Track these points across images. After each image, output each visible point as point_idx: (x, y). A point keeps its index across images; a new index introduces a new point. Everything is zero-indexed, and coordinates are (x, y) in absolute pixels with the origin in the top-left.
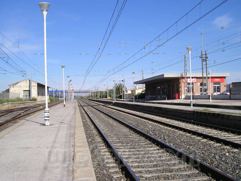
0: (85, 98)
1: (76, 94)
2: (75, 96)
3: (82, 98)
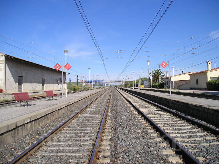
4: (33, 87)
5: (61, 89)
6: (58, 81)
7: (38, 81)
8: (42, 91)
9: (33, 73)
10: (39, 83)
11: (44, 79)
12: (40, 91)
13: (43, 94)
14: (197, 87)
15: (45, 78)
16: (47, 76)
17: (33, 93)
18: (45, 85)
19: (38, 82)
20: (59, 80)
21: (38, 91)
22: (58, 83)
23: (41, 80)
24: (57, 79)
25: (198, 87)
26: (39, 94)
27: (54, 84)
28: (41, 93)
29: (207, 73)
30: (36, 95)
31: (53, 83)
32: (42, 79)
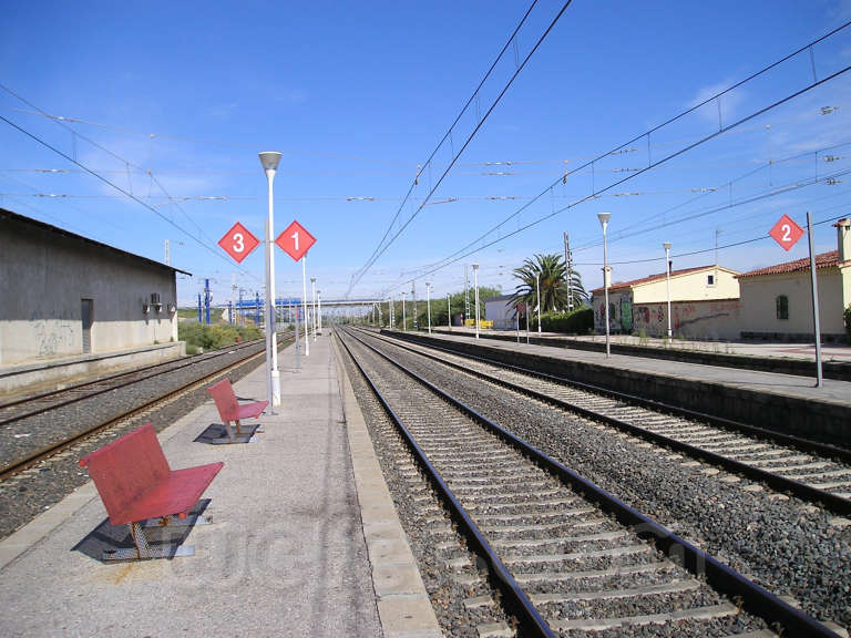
0: (355, 322)
1: (329, 311)
2: (324, 318)
3: (346, 322)
4: (43, 341)
5: (156, 343)
6: (145, 308)
7: (65, 313)
8: (85, 356)
9: (43, 273)
10: (72, 318)
11: (90, 300)
12: (75, 358)
13: (89, 370)
14: (780, 331)
15: (96, 297)
16: (102, 286)
17: (49, 367)
18: (95, 325)
19: (65, 315)
20: (149, 303)
21: (68, 359)
22: (144, 316)
23: (78, 305)
24: (140, 300)
25: (786, 332)
26: (72, 370)
27: (128, 320)
28: (82, 368)
29: (843, 270)
30: (60, 380)
31: (127, 317)
32: (83, 300)
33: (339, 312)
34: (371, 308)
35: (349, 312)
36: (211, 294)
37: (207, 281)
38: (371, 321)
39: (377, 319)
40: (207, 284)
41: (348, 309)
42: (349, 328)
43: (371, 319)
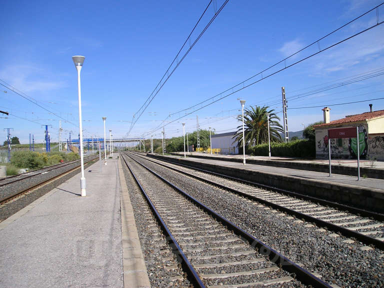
0: (131, 150)
1: (116, 144)
2: (115, 148)
3: (126, 150)
33: (123, 145)
34: (139, 143)
35: (127, 145)
36: (49, 134)
37: (47, 126)
38: (139, 149)
39: (142, 148)
40: (47, 129)
41: (127, 143)
42: (128, 152)
43: (139, 148)
